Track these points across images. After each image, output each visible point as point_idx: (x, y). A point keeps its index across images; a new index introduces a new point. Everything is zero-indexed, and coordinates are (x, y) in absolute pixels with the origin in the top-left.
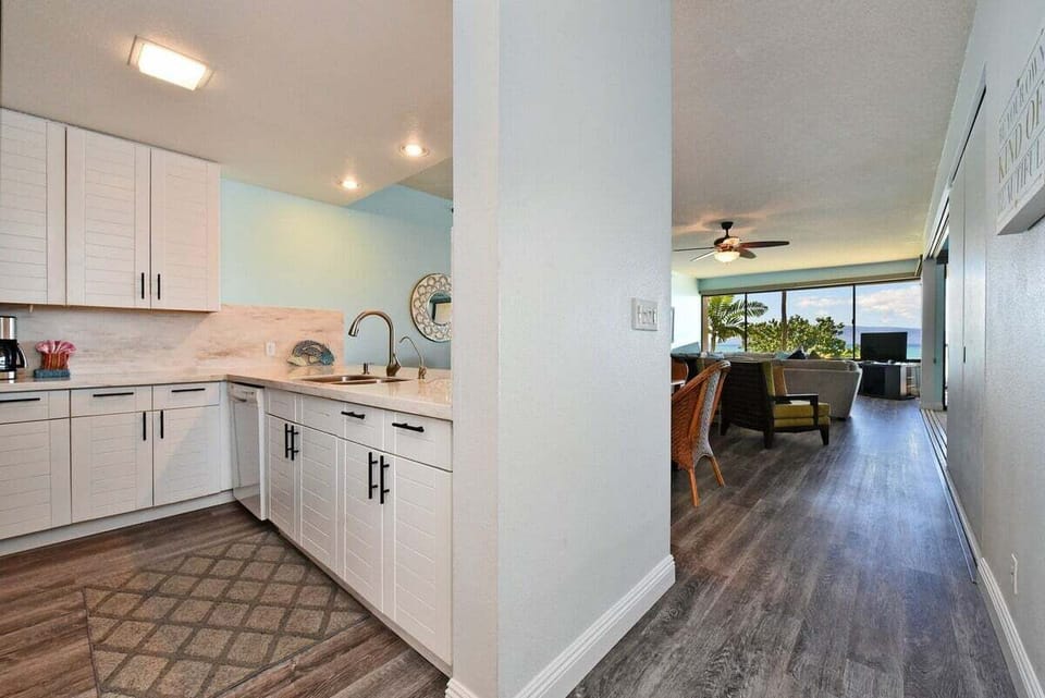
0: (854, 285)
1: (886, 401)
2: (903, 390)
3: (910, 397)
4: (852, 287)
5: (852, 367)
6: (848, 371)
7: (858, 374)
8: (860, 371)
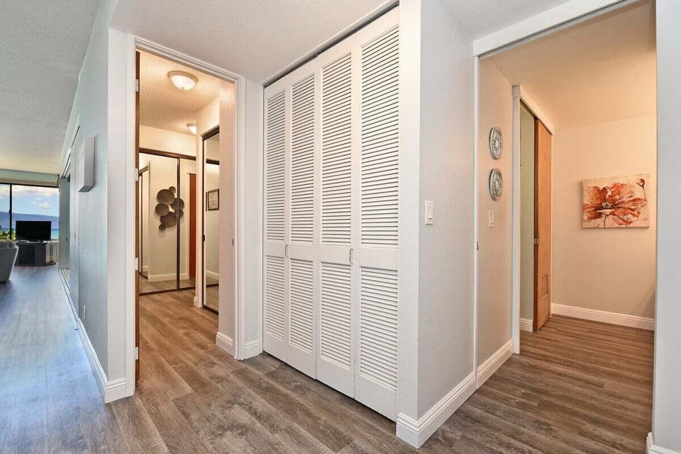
0: (11, 184)
1: (36, 268)
2: (48, 259)
3: (52, 263)
4: (9, 186)
5: (11, 245)
6: (8, 248)
7: (16, 249)
8: (17, 247)
